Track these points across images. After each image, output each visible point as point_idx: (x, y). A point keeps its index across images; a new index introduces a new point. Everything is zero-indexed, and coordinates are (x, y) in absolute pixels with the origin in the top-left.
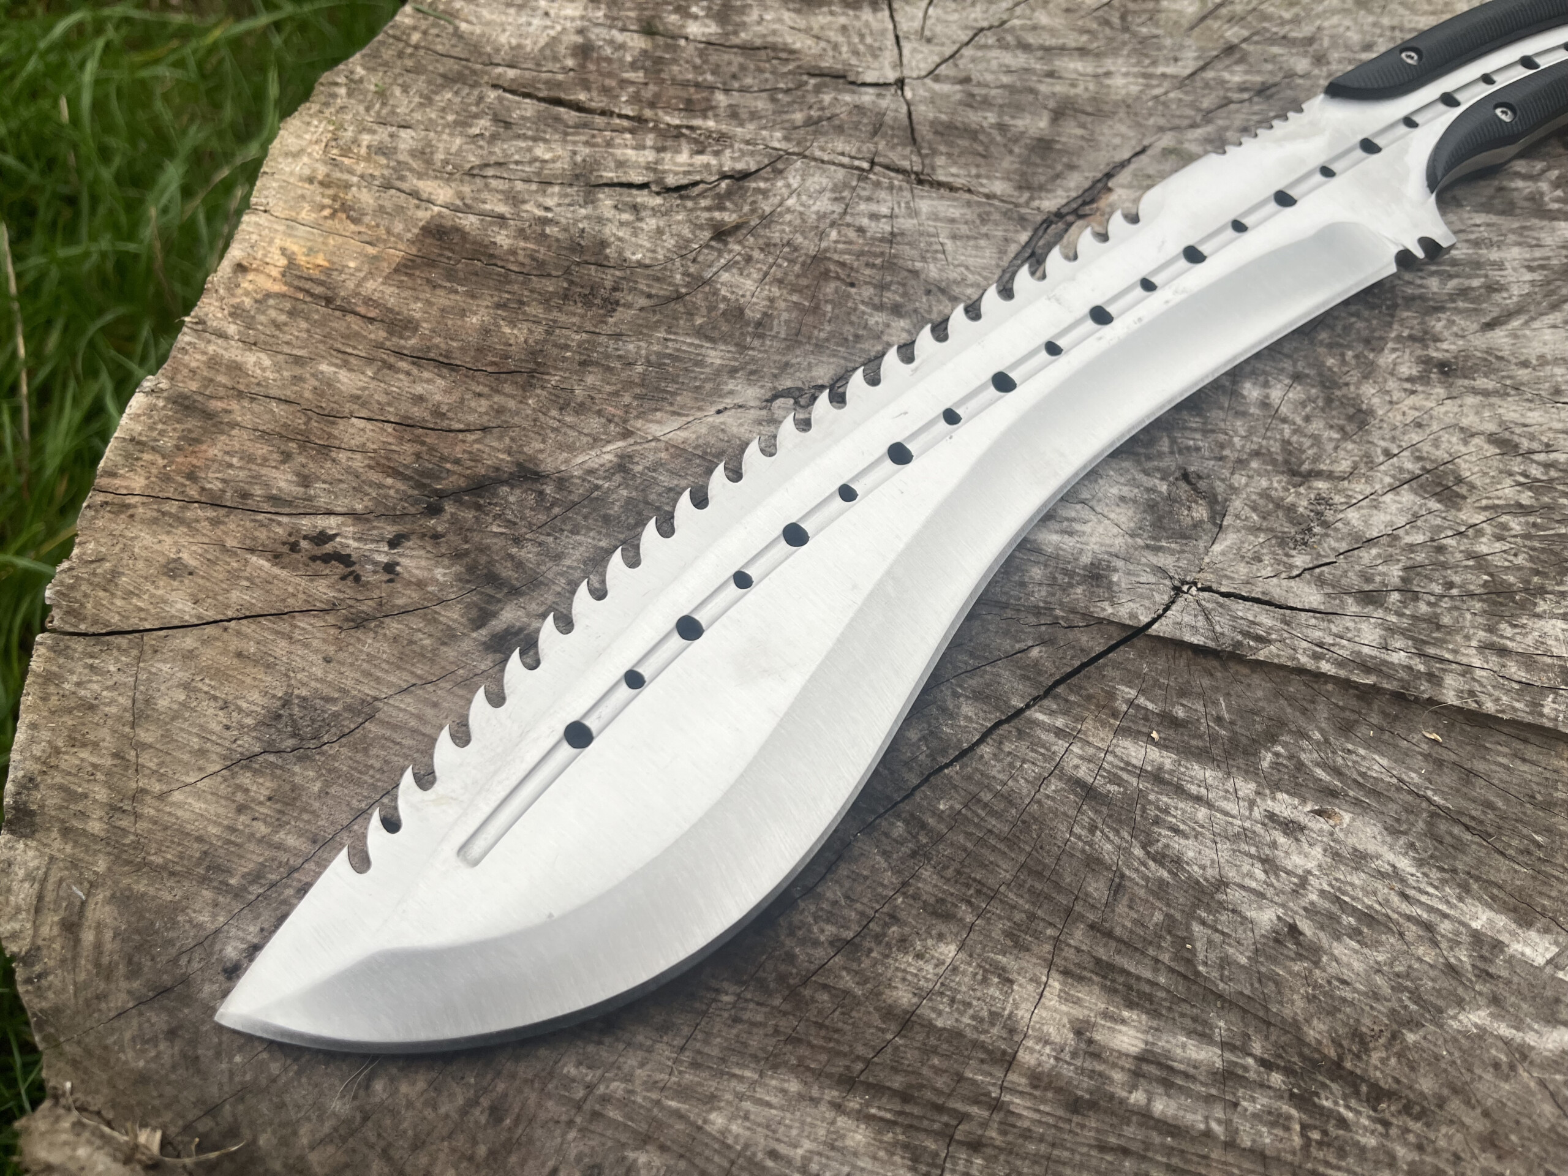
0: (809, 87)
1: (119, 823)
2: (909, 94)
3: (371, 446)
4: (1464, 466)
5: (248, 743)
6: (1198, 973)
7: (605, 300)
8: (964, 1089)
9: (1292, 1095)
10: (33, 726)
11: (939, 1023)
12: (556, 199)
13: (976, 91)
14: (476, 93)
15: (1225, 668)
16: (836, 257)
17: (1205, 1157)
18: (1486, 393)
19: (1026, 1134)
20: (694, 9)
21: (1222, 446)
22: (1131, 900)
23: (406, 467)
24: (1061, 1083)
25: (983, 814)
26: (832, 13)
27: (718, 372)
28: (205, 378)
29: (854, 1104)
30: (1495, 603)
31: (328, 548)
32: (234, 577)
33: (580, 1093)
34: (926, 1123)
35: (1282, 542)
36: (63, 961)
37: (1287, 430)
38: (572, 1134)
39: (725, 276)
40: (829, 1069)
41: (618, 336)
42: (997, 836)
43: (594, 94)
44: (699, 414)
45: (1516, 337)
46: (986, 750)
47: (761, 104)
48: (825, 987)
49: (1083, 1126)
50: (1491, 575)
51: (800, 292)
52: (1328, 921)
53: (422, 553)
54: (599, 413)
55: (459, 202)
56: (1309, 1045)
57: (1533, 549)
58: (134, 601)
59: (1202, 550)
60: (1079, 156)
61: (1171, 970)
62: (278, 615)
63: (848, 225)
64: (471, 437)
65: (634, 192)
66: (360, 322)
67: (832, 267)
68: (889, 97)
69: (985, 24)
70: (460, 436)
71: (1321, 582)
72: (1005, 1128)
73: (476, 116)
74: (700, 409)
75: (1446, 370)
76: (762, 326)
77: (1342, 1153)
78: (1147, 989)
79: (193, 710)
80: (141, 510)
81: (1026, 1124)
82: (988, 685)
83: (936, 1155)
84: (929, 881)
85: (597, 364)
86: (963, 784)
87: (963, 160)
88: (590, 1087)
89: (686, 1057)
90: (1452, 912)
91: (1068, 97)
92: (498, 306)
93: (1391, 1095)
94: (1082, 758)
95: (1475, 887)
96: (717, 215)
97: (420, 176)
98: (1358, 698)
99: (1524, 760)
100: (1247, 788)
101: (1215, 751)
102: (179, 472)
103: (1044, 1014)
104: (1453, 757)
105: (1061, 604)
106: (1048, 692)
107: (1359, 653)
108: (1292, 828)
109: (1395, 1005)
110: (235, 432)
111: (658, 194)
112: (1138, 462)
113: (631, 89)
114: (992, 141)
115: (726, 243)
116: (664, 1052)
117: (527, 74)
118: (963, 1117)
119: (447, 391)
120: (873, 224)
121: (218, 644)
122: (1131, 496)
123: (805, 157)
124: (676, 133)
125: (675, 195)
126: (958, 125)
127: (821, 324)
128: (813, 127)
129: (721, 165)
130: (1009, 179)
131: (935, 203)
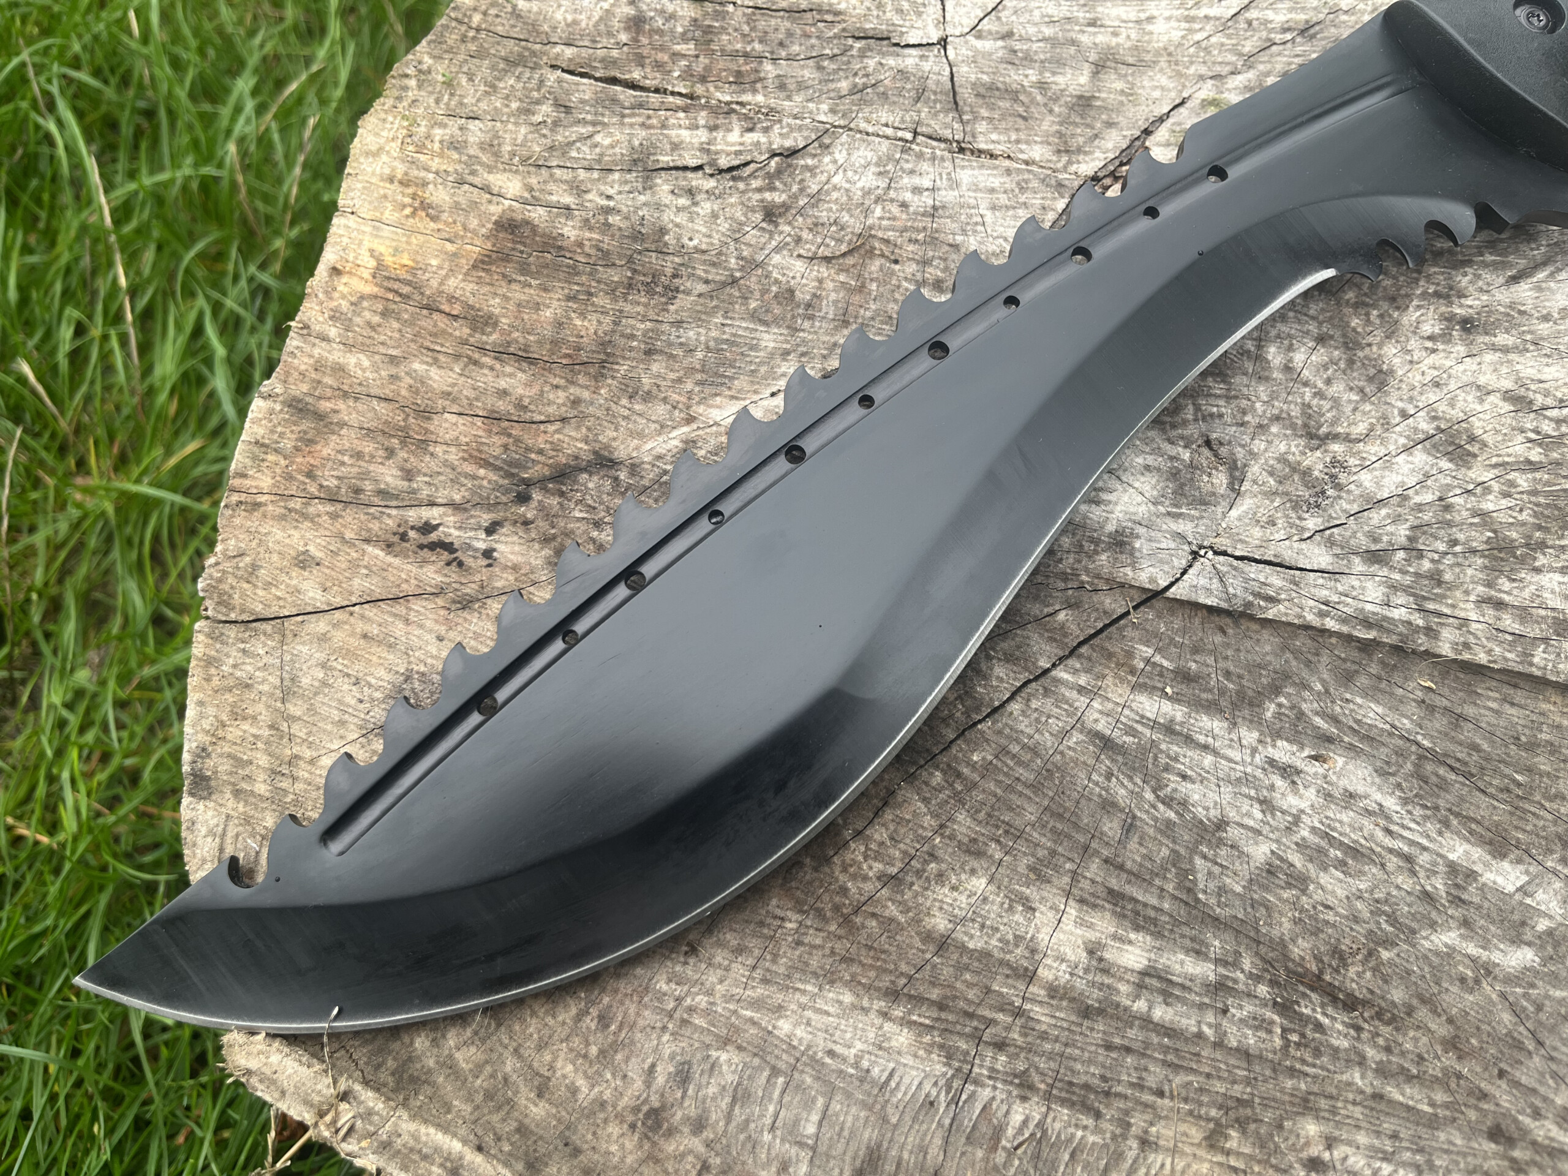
0: (854, 52)
1: (280, 785)
2: (951, 54)
3: (463, 439)
4: (1477, 424)
5: (379, 715)
6: (1197, 900)
7: (665, 287)
8: (991, 1000)
9: (1275, 1003)
10: (201, 703)
11: (971, 945)
12: (616, 186)
13: (1018, 46)
14: (537, 76)
15: (1237, 624)
16: (880, 234)
17: (1195, 1055)
18: (1505, 350)
19: (1044, 1036)
21: (1244, 413)
22: (1141, 838)
23: (496, 458)
24: (1073, 995)
25: (1011, 763)
27: (771, 356)
28: (313, 380)
29: (898, 1012)
30: (1496, 558)
31: (433, 537)
32: (354, 565)
33: (671, 1005)
34: (959, 1027)
35: (1296, 507)
37: (1308, 393)
38: (666, 1038)
39: (776, 259)
40: (876, 984)
41: (678, 324)
42: (1025, 784)
43: (648, 70)
44: (756, 397)
45: (1539, 289)
46: (1015, 707)
47: (808, 73)
48: (874, 915)
49: (1092, 1029)
50: (1495, 531)
51: (847, 271)
52: (1317, 855)
53: (515, 538)
54: (665, 400)
55: (526, 195)
56: (1293, 961)
57: (1538, 505)
58: (273, 590)
59: (1219, 516)
60: (1119, 112)
61: (1175, 898)
62: (395, 599)
63: (892, 200)
64: (551, 428)
65: (690, 175)
66: (445, 320)
67: (877, 245)
68: (932, 59)
70: (542, 427)
71: (1331, 543)
72: (1026, 1031)
73: (538, 102)
74: (756, 392)
75: (1468, 325)
76: (811, 306)
77: (1317, 1053)
78: (1152, 914)
79: (330, 686)
80: (270, 508)
81: (1044, 1027)
82: (1019, 647)
83: (967, 1053)
84: (963, 824)
85: (661, 352)
86: (994, 738)
87: (1003, 125)
88: (679, 1000)
89: (758, 974)
90: (1431, 846)
91: (1109, 48)
92: (569, 298)
93: (1365, 1003)
94: (1101, 712)
95: (1455, 822)
96: (768, 196)
97: (490, 169)
98: (1360, 650)
99: (1512, 704)
100: (1250, 736)
101: (1223, 703)
102: (299, 471)
103: (1062, 936)
104: (1445, 703)
105: (1087, 571)
106: (1072, 652)
107: (1362, 610)
108: (1289, 772)
109: (1373, 926)
110: (344, 432)
111: (712, 175)
112: (1164, 431)
113: (684, 63)
114: (1033, 101)
115: (776, 225)
116: (739, 970)
117: (585, 53)
118: (990, 1022)
119: (528, 385)
120: (916, 198)
121: (347, 627)
122: (1156, 464)
123: (850, 129)
124: (727, 110)
125: (728, 176)
126: (1000, 85)
127: (867, 302)
128: (858, 96)
129: (770, 143)
130: (1049, 144)
131: (976, 172)
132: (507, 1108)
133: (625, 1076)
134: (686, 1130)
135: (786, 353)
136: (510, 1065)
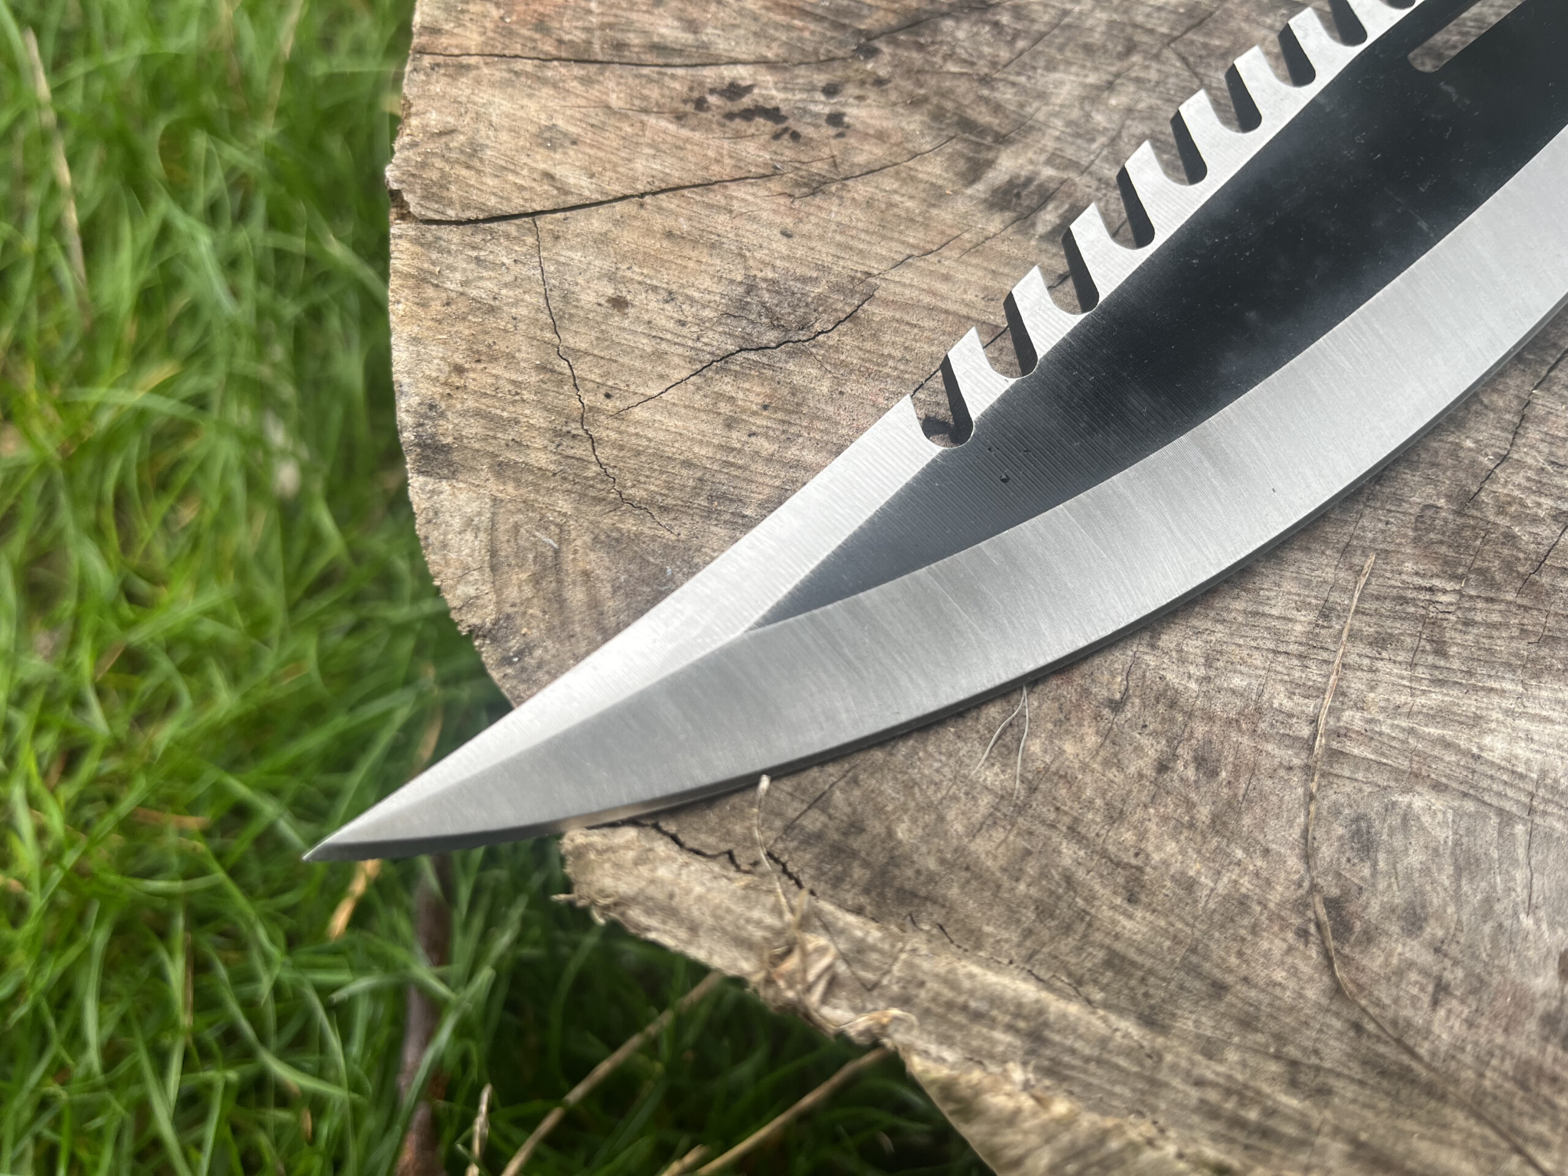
1: (571, 452)
5: (718, 341)
10: (415, 340)
31: (746, 101)
32: (631, 143)
33: (1306, 731)
36: (550, 629)
53: (868, 102)
58: (511, 177)
62: (707, 185)
80: (486, 70)
102: (523, 23)
116: (1391, 670)
121: (638, 223)
132: (1081, 928)
133: (1266, 852)
134: (1395, 928)
136: (1069, 853)
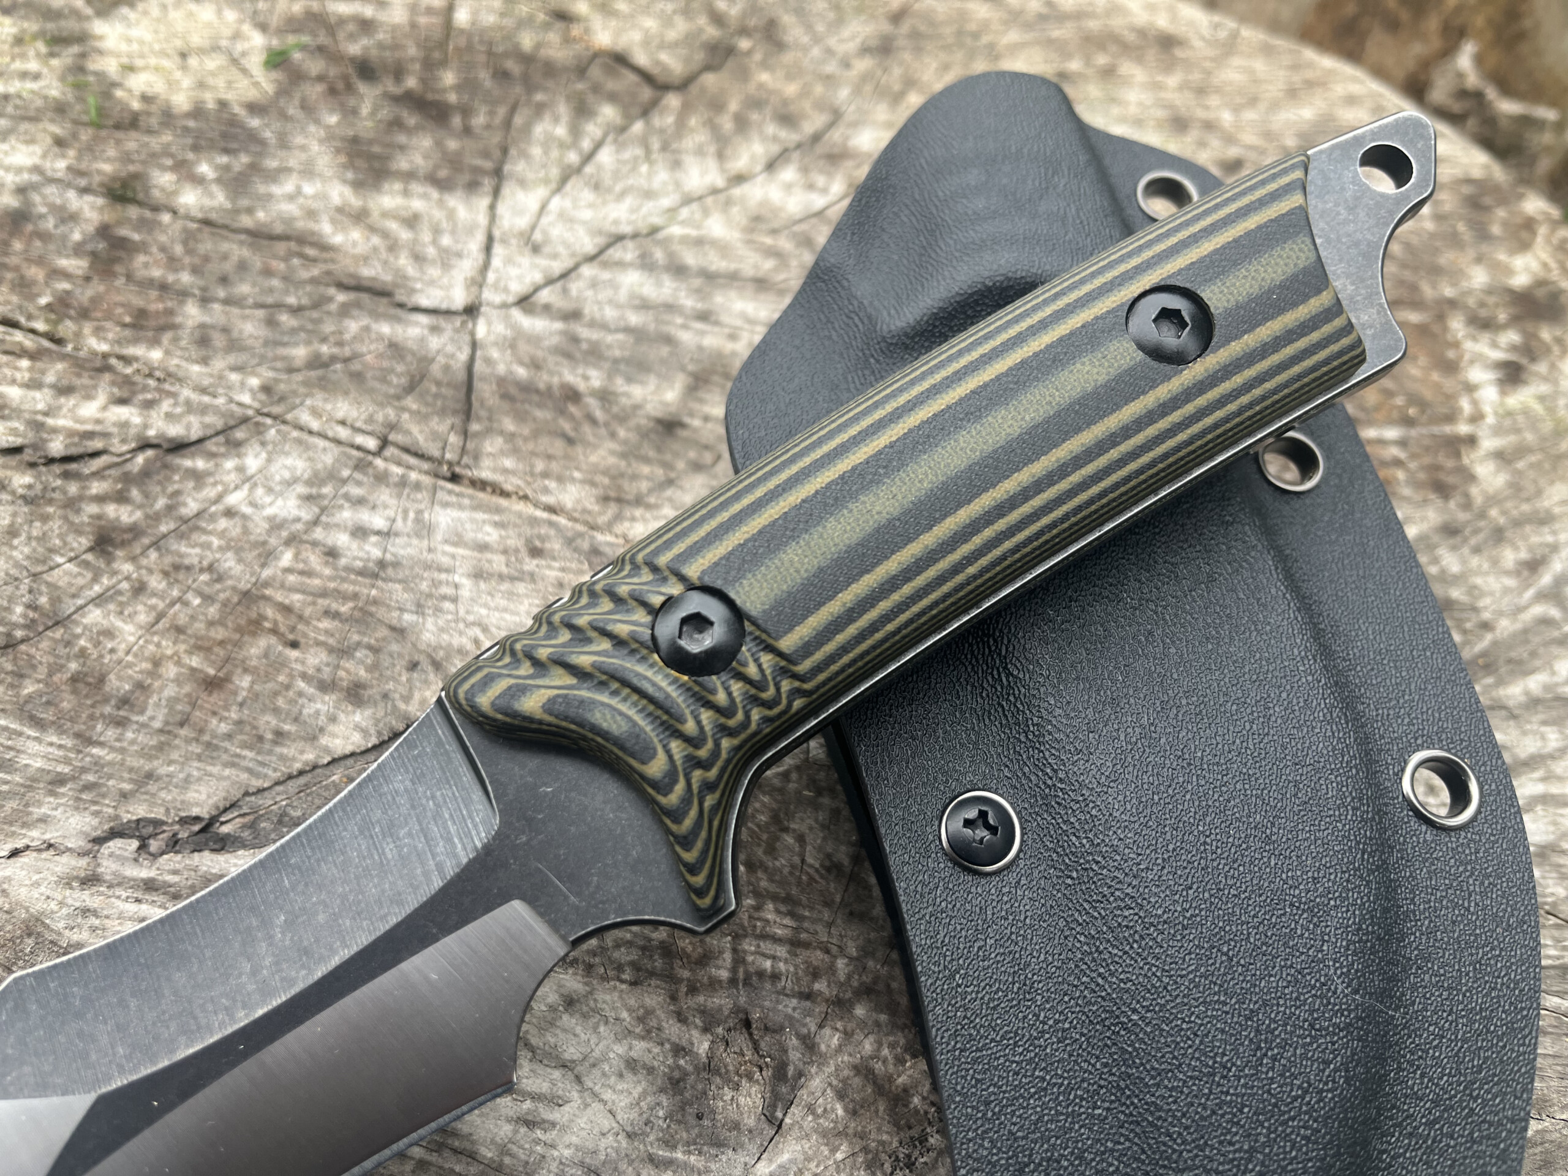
0: (333, 307)
2: (481, 330)
13: (584, 332)
16: (279, 596)
20: (205, 169)
21: (815, 975)
26: (406, 193)
27: (32, 783)
39: (94, 616)
47: (250, 328)
51: (208, 650)
63: (315, 544)
67: (270, 612)
68: (448, 333)
69: (627, 229)
76: (128, 703)
87: (530, 446)
91: (718, 355)
96: (111, 510)
111: (32, 465)
112: (674, 998)
113: (63, 286)
114: (588, 416)
115: (109, 558)
120: (354, 545)
122: (647, 1059)
123: (284, 422)
124: (101, 366)
125: (57, 469)
126: (542, 386)
127: (226, 708)
128: (320, 372)
129: (146, 426)
130: (593, 484)
131: (464, 515)
135: (60, 780)
